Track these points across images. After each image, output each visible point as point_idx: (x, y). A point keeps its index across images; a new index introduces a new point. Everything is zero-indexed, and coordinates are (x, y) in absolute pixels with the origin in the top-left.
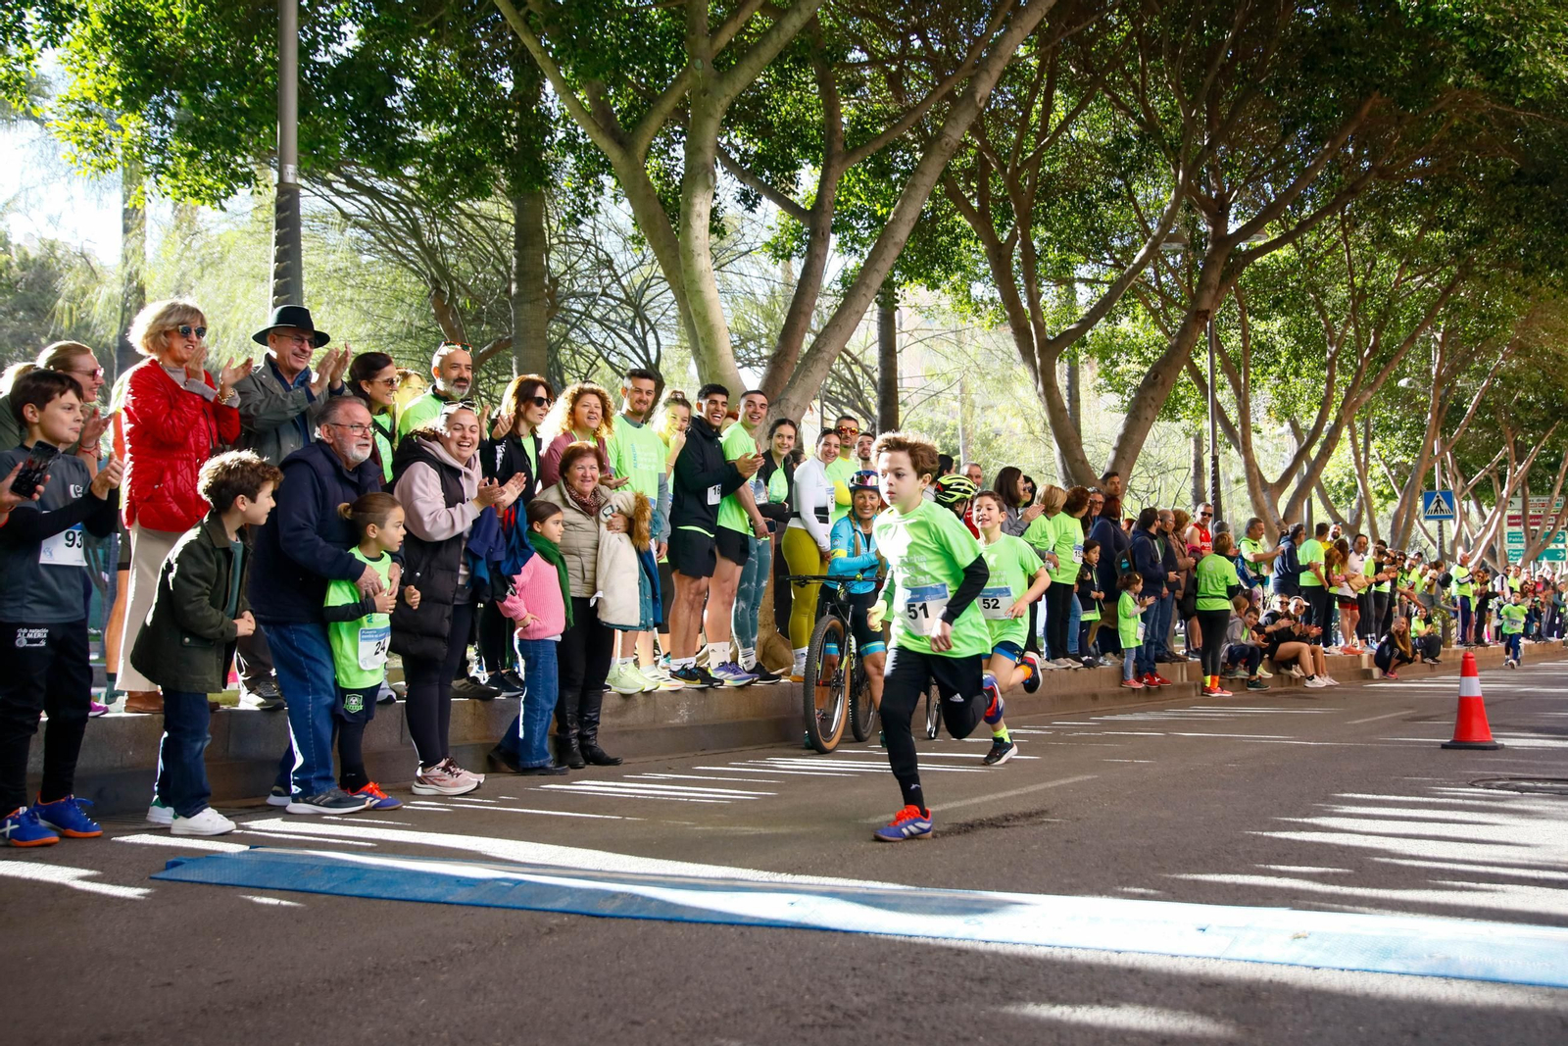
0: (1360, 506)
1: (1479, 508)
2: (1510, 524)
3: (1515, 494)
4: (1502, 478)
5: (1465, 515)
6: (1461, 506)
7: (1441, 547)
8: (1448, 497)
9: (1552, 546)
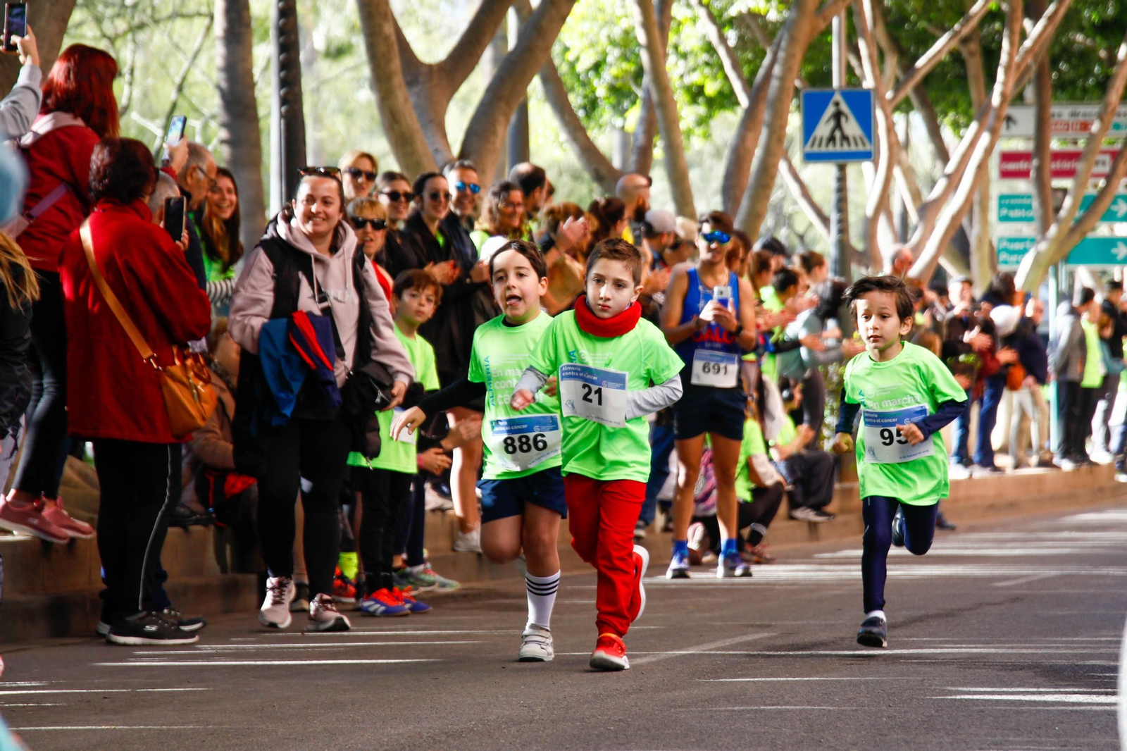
0: (649, 126)
1: (935, 133)
2: (1005, 174)
3: (1019, 99)
4: (991, 56)
5: (899, 148)
6: (890, 129)
7: (843, 230)
8: (861, 104)
9: (1103, 230)
